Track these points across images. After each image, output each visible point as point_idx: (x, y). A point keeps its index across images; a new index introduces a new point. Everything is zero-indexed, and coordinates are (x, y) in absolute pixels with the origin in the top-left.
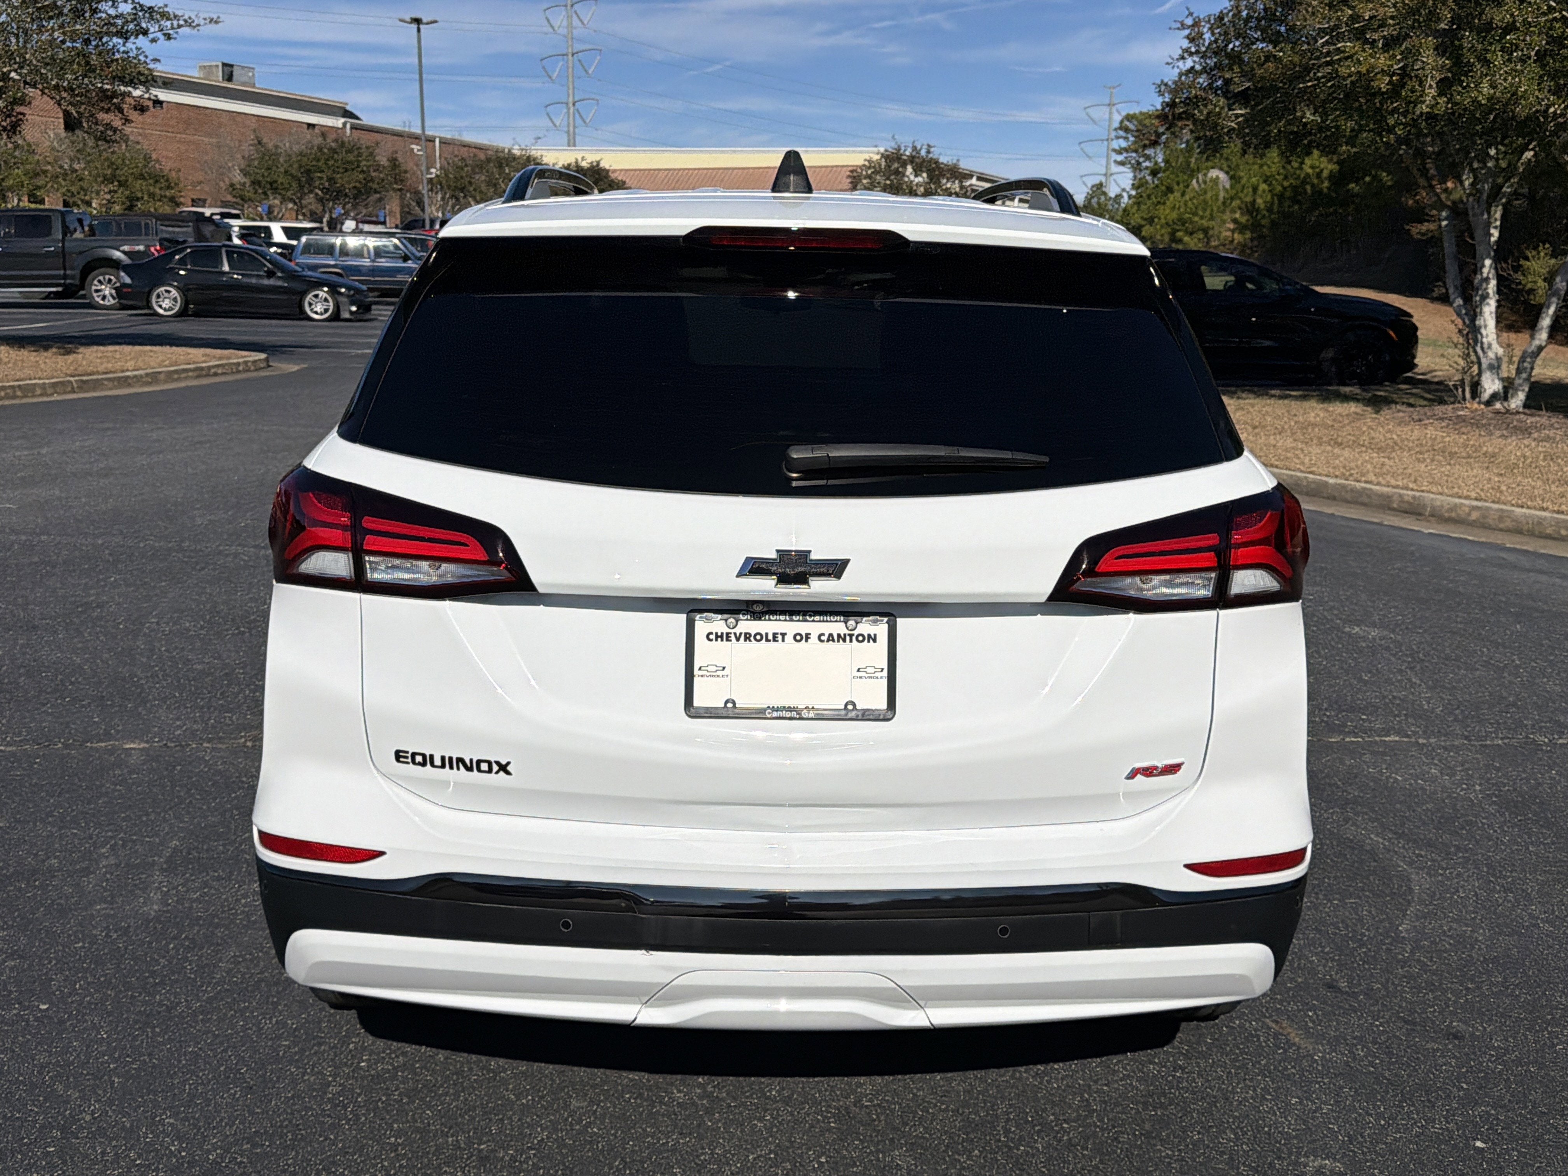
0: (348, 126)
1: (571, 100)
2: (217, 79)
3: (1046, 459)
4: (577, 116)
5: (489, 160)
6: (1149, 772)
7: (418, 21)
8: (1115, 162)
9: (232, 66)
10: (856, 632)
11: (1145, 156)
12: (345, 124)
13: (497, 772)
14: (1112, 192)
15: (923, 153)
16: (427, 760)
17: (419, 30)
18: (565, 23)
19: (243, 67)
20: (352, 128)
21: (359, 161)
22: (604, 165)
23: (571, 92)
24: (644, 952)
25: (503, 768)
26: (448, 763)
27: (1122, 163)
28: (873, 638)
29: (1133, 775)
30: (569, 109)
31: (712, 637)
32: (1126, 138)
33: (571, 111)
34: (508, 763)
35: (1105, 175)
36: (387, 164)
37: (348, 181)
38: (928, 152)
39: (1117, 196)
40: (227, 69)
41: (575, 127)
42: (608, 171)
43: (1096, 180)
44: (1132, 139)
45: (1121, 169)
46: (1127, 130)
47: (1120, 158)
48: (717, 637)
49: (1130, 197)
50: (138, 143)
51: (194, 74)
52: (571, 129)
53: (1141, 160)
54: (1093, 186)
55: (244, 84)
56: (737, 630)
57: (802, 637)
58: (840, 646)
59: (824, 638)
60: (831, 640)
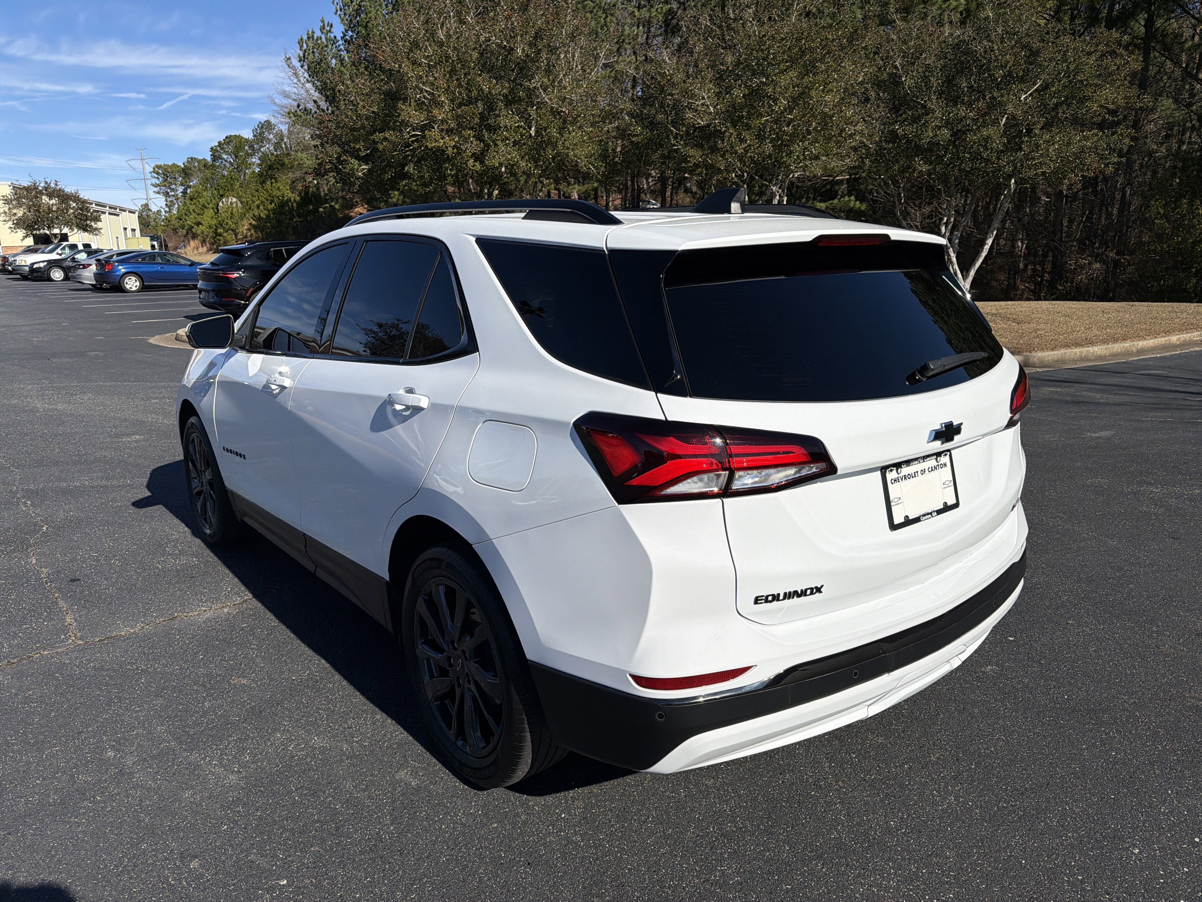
8: (154, 192)
10: (939, 463)
11: (170, 189)
13: (815, 593)
14: (154, 209)
15: (53, 185)
16: (776, 598)
24: (887, 674)
25: (819, 590)
26: (789, 596)
27: (158, 193)
28: (945, 465)
31: (893, 481)
32: (158, 178)
34: (822, 586)
35: (147, 199)
38: (56, 185)
39: (158, 211)
43: (144, 202)
44: (161, 179)
45: (158, 195)
46: (158, 173)
47: (156, 189)
48: (895, 481)
49: (165, 212)
53: (169, 191)
54: (142, 206)
56: (901, 475)
57: (923, 472)
58: (936, 472)
59: (930, 470)
60: (932, 470)
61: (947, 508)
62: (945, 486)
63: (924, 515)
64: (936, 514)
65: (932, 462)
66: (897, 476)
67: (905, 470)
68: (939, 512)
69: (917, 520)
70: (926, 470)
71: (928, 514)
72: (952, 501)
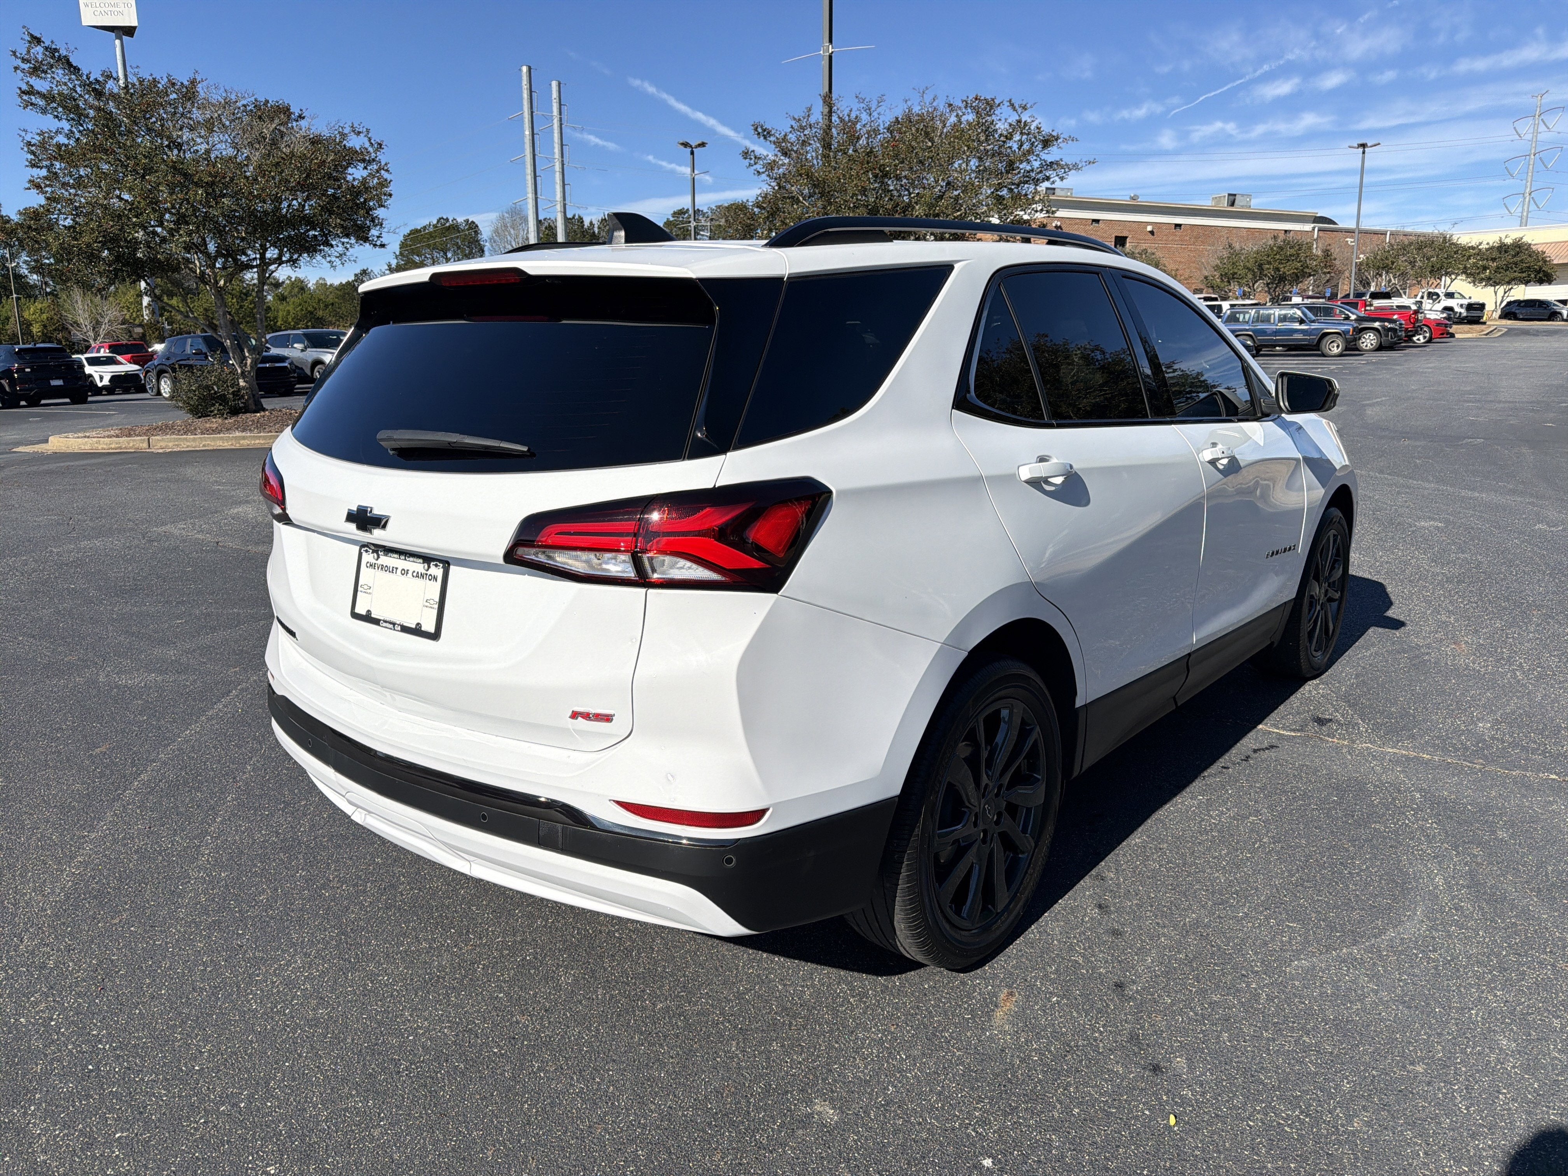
0: (1316, 229)
1: (1528, 190)
2: (1224, 205)
3: (525, 449)
4: (1532, 202)
5: (1411, 244)
6: (586, 716)
7: (1363, 146)
9: (1235, 195)
10: (429, 573)
12: (1314, 229)
17: (1364, 153)
18: (1531, 130)
19: (1243, 195)
20: (1319, 230)
21: (1298, 254)
22: (1527, 239)
23: (1529, 184)
28: (435, 579)
29: (575, 715)
30: (1525, 198)
31: (368, 565)
33: (1527, 200)
36: (1320, 253)
37: (1287, 269)
40: (1232, 198)
41: (1528, 212)
42: (1530, 245)
48: (371, 566)
50: (1153, 254)
51: (1207, 203)
52: (1525, 214)
55: (1242, 207)
57: (405, 572)
58: (420, 582)
59: (415, 574)
60: (417, 576)
61: (417, 631)
62: (427, 604)
63: (385, 622)
64: (399, 628)
65: (418, 566)
66: (374, 561)
67: (385, 560)
68: (405, 629)
69: (376, 622)
70: (410, 573)
71: (390, 623)
72: (429, 626)
